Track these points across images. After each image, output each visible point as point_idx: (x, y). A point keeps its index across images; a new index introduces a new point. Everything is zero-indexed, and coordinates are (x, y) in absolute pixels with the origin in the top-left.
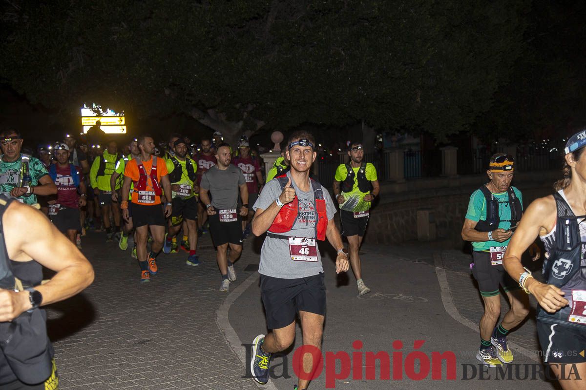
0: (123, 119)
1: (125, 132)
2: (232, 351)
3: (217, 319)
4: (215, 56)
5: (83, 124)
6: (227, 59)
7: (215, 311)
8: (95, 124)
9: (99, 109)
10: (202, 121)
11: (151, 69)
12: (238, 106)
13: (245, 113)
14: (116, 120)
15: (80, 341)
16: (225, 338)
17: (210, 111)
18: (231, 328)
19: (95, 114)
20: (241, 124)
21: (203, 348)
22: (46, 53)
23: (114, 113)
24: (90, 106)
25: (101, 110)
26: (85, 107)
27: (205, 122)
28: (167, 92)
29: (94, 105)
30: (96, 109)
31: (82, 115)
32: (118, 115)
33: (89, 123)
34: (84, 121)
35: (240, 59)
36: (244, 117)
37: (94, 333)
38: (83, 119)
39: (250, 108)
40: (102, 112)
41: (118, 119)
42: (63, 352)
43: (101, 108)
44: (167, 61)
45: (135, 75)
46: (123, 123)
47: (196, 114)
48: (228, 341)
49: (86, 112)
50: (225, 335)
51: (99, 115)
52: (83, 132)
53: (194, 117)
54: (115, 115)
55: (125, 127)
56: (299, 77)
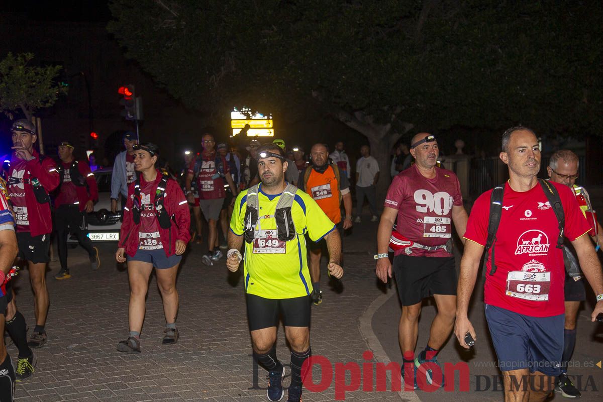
0: (271, 122)
1: (272, 135)
2: (375, 360)
3: (359, 326)
4: (363, 57)
5: (232, 127)
6: (376, 60)
7: (358, 318)
8: (243, 127)
9: (249, 112)
10: (349, 124)
11: (299, 71)
12: (386, 108)
13: (394, 116)
14: (264, 123)
15: (226, 340)
16: (368, 346)
17: (357, 114)
18: (374, 337)
19: (245, 118)
20: (388, 126)
21: (345, 355)
22: (201, 58)
23: (262, 116)
24: (239, 110)
25: (250, 113)
26: (235, 110)
27: (352, 124)
28: (314, 94)
29: (244, 109)
30: (246, 112)
31: (232, 118)
32: (266, 117)
33: (238, 126)
34: (234, 124)
35: (389, 59)
36: (392, 119)
37: (239, 332)
38: (232, 122)
39: (398, 110)
40: (251, 115)
41: (266, 122)
42: (210, 349)
43: (250, 111)
44: (315, 63)
45: (284, 77)
46: (271, 126)
47: (342, 117)
48: (371, 349)
49: (235, 115)
50: (368, 342)
51: (249, 118)
52: (232, 135)
53: (341, 120)
54: (263, 118)
55: (272, 130)
56: (451, 78)
